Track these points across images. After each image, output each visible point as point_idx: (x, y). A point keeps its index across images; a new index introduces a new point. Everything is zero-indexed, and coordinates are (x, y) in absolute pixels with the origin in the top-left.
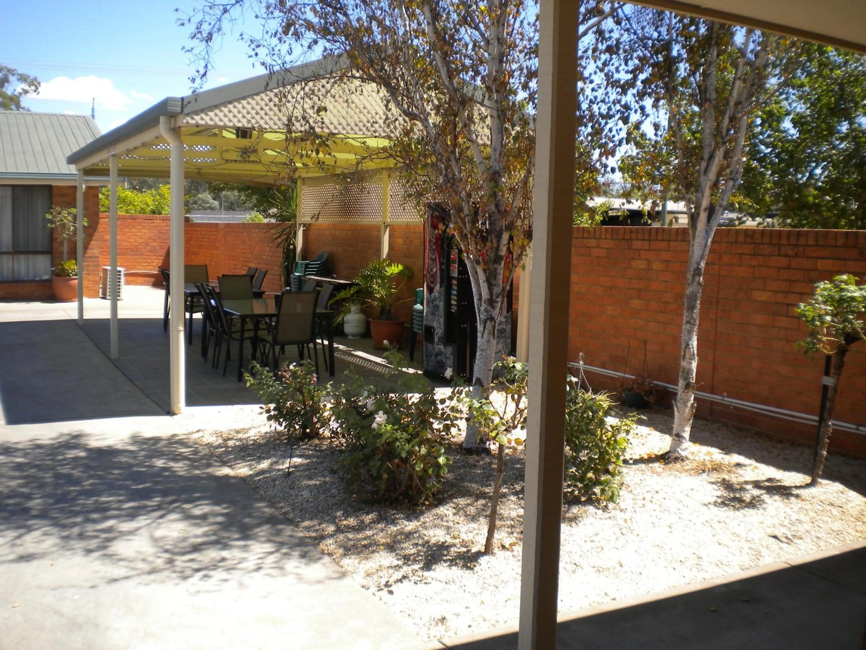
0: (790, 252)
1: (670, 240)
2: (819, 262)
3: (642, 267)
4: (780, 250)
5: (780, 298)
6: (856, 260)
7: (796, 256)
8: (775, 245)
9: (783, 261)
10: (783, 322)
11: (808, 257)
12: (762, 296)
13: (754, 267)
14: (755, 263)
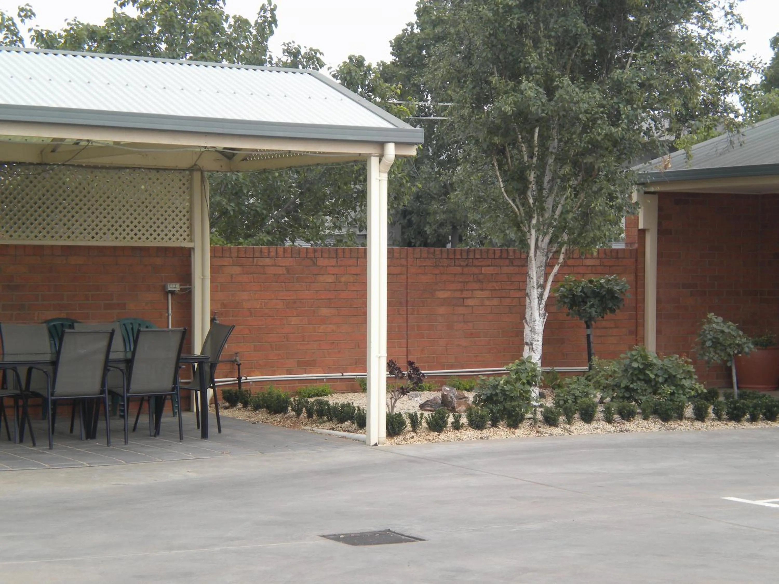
0: (463, 263)
1: (358, 258)
2: (483, 269)
3: (330, 280)
4: (455, 262)
5: (458, 294)
6: (508, 266)
7: (467, 265)
8: (451, 259)
9: (459, 269)
10: (461, 310)
11: (475, 266)
12: (442, 295)
13: (436, 274)
14: (437, 272)
